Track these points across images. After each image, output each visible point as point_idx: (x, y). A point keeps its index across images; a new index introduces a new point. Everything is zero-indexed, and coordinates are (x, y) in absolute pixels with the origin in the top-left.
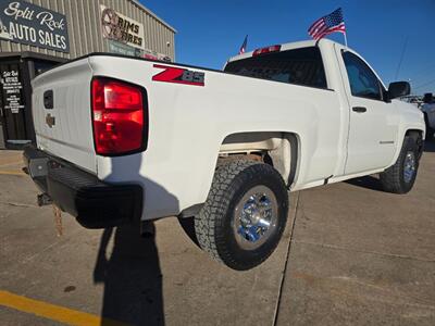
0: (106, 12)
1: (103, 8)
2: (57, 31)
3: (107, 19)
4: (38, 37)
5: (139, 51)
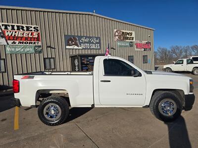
0: (117, 31)
1: (115, 30)
2: (97, 43)
3: (117, 34)
4: (90, 46)
5: (132, 42)
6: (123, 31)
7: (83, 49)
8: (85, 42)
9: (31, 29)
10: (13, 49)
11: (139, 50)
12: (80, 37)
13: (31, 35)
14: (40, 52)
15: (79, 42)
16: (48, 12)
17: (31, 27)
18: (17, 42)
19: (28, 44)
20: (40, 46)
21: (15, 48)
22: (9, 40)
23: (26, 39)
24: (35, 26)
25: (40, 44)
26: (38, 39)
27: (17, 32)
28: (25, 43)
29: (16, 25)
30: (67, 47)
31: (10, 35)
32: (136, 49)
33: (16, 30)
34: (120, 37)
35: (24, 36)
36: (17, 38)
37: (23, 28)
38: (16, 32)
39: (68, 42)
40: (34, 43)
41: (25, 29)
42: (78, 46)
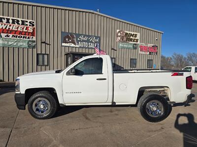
0: (119, 32)
1: (118, 31)
3: (119, 34)
4: (88, 45)
5: (136, 44)
6: (127, 32)
7: (80, 47)
8: (83, 41)
9: (27, 23)
10: (6, 43)
11: (144, 53)
12: (78, 35)
13: (26, 29)
14: (34, 47)
15: (77, 39)
16: (46, 7)
17: (27, 22)
18: (11, 35)
19: (22, 39)
20: (34, 42)
21: (8, 41)
22: (3, 32)
23: (21, 33)
24: (31, 21)
25: (34, 39)
26: (33, 34)
27: (12, 26)
28: (19, 37)
29: (11, 18)
30: (63, 44)
31: (4, 28)
32: (140, 52)
33: (11, 24)
34: (122, 38)
35: (19, 30)
36: (11, 32)
37: (18, 21)
38: (10, 26)
39: (65, 39)
40: (28, 38)
41: (20, 23)
42: (75, 44)
